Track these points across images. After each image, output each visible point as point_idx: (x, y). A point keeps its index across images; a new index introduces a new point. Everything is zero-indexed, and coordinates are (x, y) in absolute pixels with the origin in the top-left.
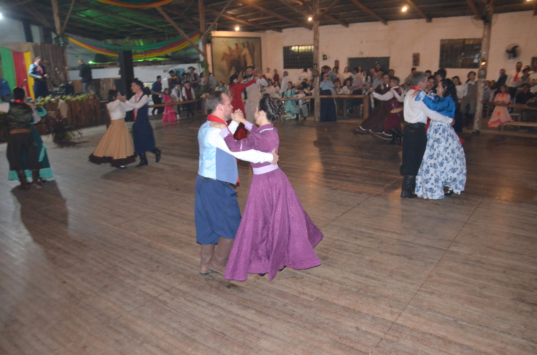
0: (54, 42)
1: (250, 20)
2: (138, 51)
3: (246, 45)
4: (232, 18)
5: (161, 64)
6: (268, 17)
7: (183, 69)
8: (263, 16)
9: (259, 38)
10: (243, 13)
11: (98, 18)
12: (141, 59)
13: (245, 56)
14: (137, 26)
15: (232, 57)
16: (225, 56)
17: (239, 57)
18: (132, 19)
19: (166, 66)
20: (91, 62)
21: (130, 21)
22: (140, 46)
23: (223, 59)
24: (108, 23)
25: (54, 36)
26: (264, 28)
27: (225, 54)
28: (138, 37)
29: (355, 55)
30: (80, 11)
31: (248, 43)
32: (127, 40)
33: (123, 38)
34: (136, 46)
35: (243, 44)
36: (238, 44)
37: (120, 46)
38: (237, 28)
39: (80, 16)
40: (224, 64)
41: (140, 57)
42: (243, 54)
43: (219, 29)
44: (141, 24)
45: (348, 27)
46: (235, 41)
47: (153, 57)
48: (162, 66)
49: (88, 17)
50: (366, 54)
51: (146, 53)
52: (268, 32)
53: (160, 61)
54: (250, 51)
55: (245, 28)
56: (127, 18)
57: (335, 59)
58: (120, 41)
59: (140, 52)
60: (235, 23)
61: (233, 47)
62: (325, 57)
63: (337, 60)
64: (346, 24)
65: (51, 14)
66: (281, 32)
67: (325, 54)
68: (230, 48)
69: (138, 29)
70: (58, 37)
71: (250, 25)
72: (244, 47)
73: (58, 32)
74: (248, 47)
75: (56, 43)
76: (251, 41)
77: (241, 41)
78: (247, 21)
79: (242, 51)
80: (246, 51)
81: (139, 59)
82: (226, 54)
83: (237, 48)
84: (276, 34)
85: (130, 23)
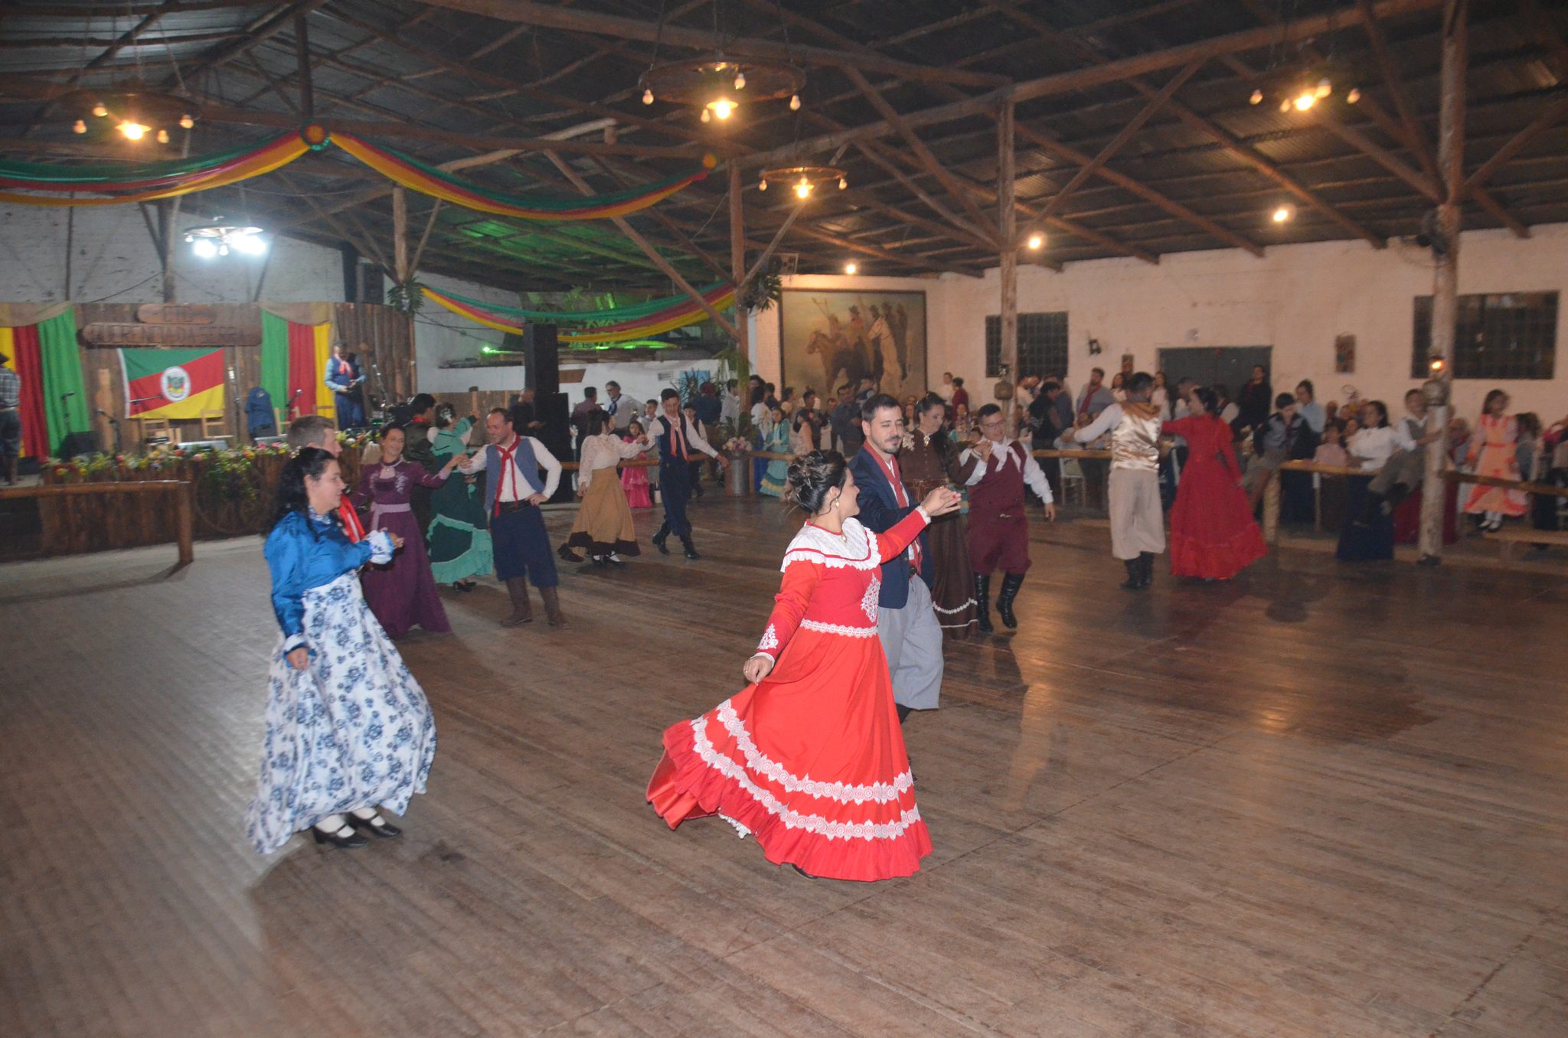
0: (387, 301)
1: (887, 246)
2: (602, 323)
3: (881, 311)
4: (837, 242)
5: (654, 359)
6: (925, 240)
7: (708, 373)
8: (912, 236)
9: (923, 294)
10: (866, 230)
11: (512, 239)
12: (601, 345)
13: (877, 341)
14: (605, 260)
15: (838, 343)
16: (818, 341)
17: (860, 343)
18: (593, 242)
19: (667, 363)
20: (487, 350)
21: (585, 248)
22: (607, 309)
23: (812, 348)
24: (534, 251)
25: (389, 284)
26: (935, 267)
27: (818, 334)
28: (602, 287)
29: (1178, 340)
30: (466, 223)
31: (887, 306)
32: (575, 294)
33: (567, 288)
34: (597, 311)
35: (873, 309)
36: (859, 310)
37: (559, 309)
38: (851, 268)
39: (466, 236)
40: (817, 364)
41: (603, 337)
42: (872, 335)
43: (803, 271)
44: (613, 255)
45: (1157, 263)
46: (850, 301)
47: (639, 339)
48: (657, 363)
49: (487, 237)
50: (1207, 339)
51: (621, 327)
52: (947, 276)
53: (655, 350)
54: (891, 326)
55: (872, 268)
56: (578, 239)
57: (1123, 352)
58: (558, 298)
59: (607, 325)
60: (845, 255)
61: (845, 317)
62: (1095, 347)
64: (1152, 254)
65: (390, 229)
66: (981, 276)
67: (1094, 337)
68: (834, 320)
69: (610, 267)
70: (400, 287)
71: (890, 258)
72: (876, 316)
73: (401, 276)
74: (888, 317)
75: (392, 302)
76: (895, 301)
77: (867, 301)
78: (882, 249)
79: (870, 327)
80: (880, 328)
81: (597, 344)
82: (824, 336)
83: (853, 320)
84: (969, 282)
85: (588, 253)
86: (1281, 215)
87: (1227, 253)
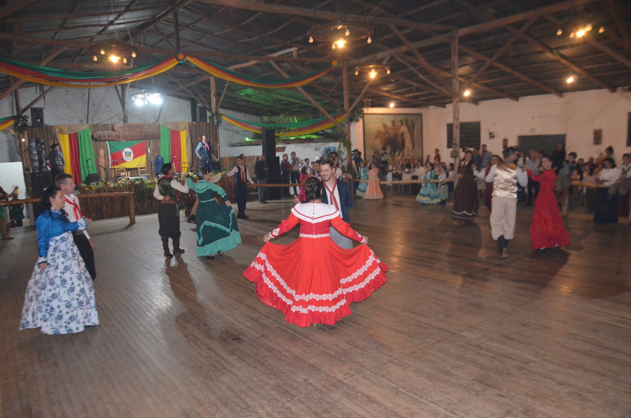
0: (208, 121)
1: (407, 96)
2: (292, 128)
3: (404, 122)
4: (386, 94)
5: (313, 142)
6: (422, 93)
7: (335, 148)
8: (416, 92)
9: (421, 115)
10: (398, 89)
11: (256, 95)
12: (292, 137)
13: (402, 134)
14: (294, 103)
15: (387, 135)
16: (379, 134)
17: (396, 135)
18: (288, 96)
19: (318, 144)
20: (247, 139)
21: (285, 98)
22: (294, 122)
23: (376, 137)
24: (266, 100)
25: (209, 114)
26: (425, 103)
27: (379, 132)
28: (293, 114)
29: (526, 132)
30: (239, 89)
31: (406, 120)
32: (282, 117)
33: (279, 114)
34: (290, 123)
35: (401, 121)
36: (395, 122)
37: (275, 123)
38: (392, 105)
39: (238, 94)
40: (378, 144)
41: (293, 134)
42: (400, 132)
43: (373, 106)
44: (297, 101)
45: (518, 100)
46: (392, 118)
47: (307, 135)
48: (314, 144)
49: (247, 95)
50: (539, 132)
51: (300, 130)
52: (431, 108)
53: (313, 139)
54: (408, 128)
55: (401, 104)
56: (282, 95)
57: (503, 137)
58: (275, 119)
59: (294, 129)
60: (389, 99)
61: (389, 125)
62: (492, 135)
63: (506, 138)
64: (515, 97)
65: (210, 92)
66: (445, 107)
67: (491, 131)
68: (385, 126)
69: (295, 106)
70: (213, 115)
71: (407, 100)
72: (402, 124)
73: (214, 111)
74: (407, 124)
75: (210, 121)
76: (409, 118)
77: (398, 118)
78: (404, 97)
79: (400, 129)
80: (404, 129)
81: (290, 137)
82: (382, 133)
83: (393, 125)
84: (440, 110)
85: (287, 100)
86: (570, 80)
87: (547, 96)
